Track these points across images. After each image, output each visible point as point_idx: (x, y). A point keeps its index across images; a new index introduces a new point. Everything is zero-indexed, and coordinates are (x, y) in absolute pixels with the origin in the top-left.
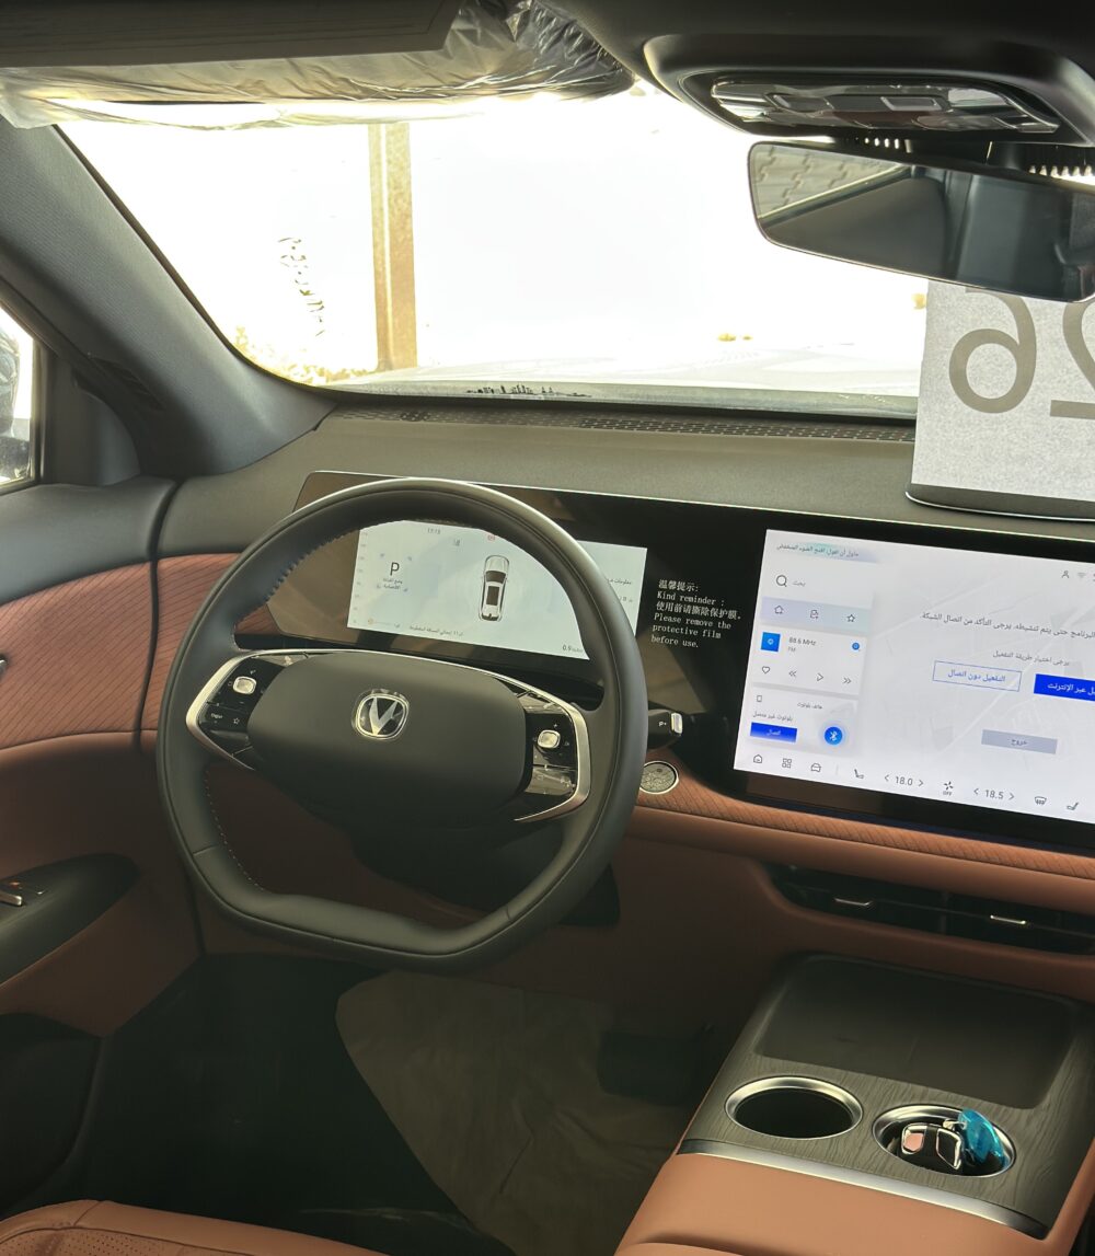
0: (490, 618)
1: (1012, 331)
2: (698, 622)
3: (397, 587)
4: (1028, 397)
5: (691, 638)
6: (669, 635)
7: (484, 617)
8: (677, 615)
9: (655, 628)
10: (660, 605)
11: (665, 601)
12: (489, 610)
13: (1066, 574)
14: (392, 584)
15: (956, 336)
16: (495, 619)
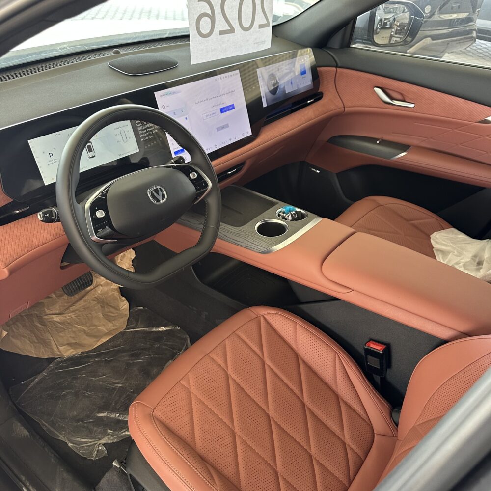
0: (92, 157)
1: (209, 12)
2: (150, 129)
3: (56, 162)
4: (214, 31)
5: (150, 135)
6: (145, 137)
7: (91, 157)
8: (144, 129)
9: (141, 136)
10: (139, 128)
11: (139, 126)
12: (91, 154)
13: (216, 80)
14: (53, 161)
15: (196, 17)
16: (94, 156)
